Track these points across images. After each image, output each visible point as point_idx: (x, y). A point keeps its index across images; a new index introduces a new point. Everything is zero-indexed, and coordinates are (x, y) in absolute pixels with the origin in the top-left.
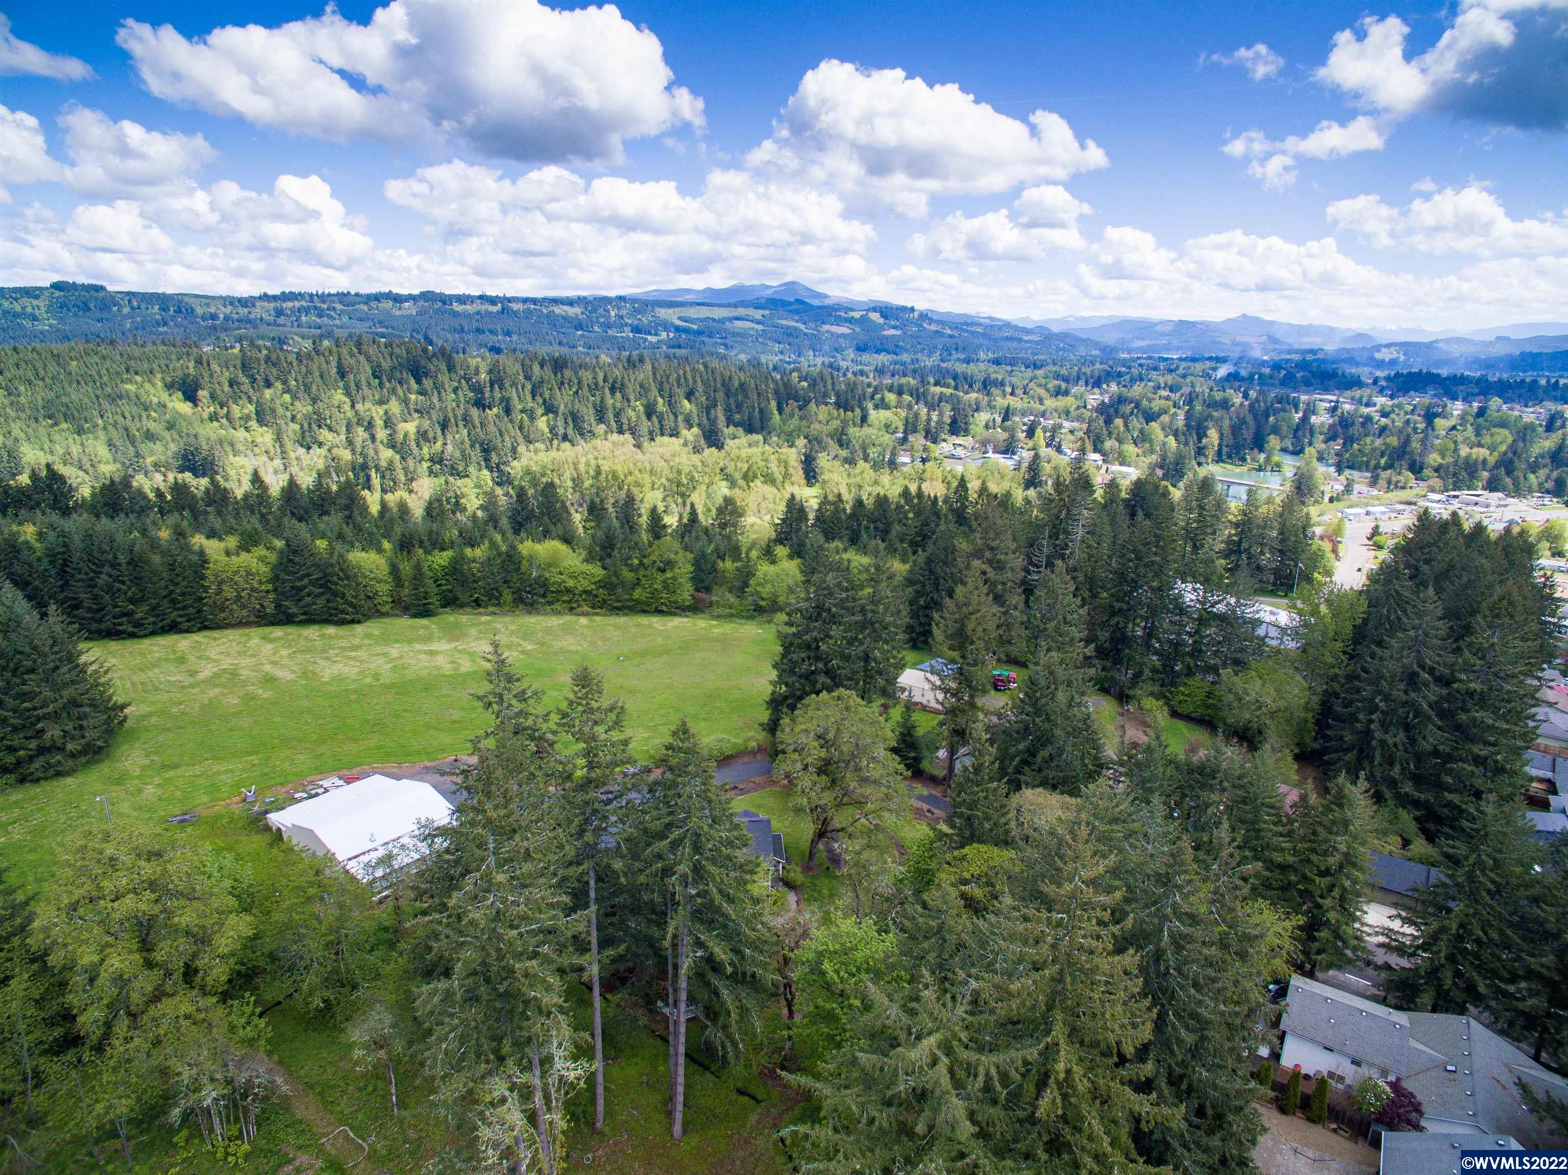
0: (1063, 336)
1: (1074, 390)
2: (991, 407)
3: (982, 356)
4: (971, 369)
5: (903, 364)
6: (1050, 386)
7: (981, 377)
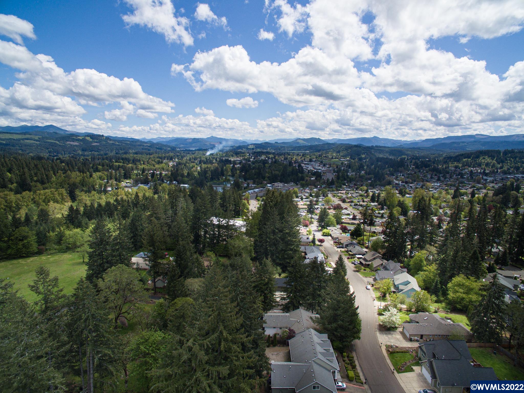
0: (158, 144)
1: (164, 161)
2: (137, 169)
3: (131, 151)
4: (127, 156)
5: (102, 155)
6: (156, 160)
7: (132, 159)
